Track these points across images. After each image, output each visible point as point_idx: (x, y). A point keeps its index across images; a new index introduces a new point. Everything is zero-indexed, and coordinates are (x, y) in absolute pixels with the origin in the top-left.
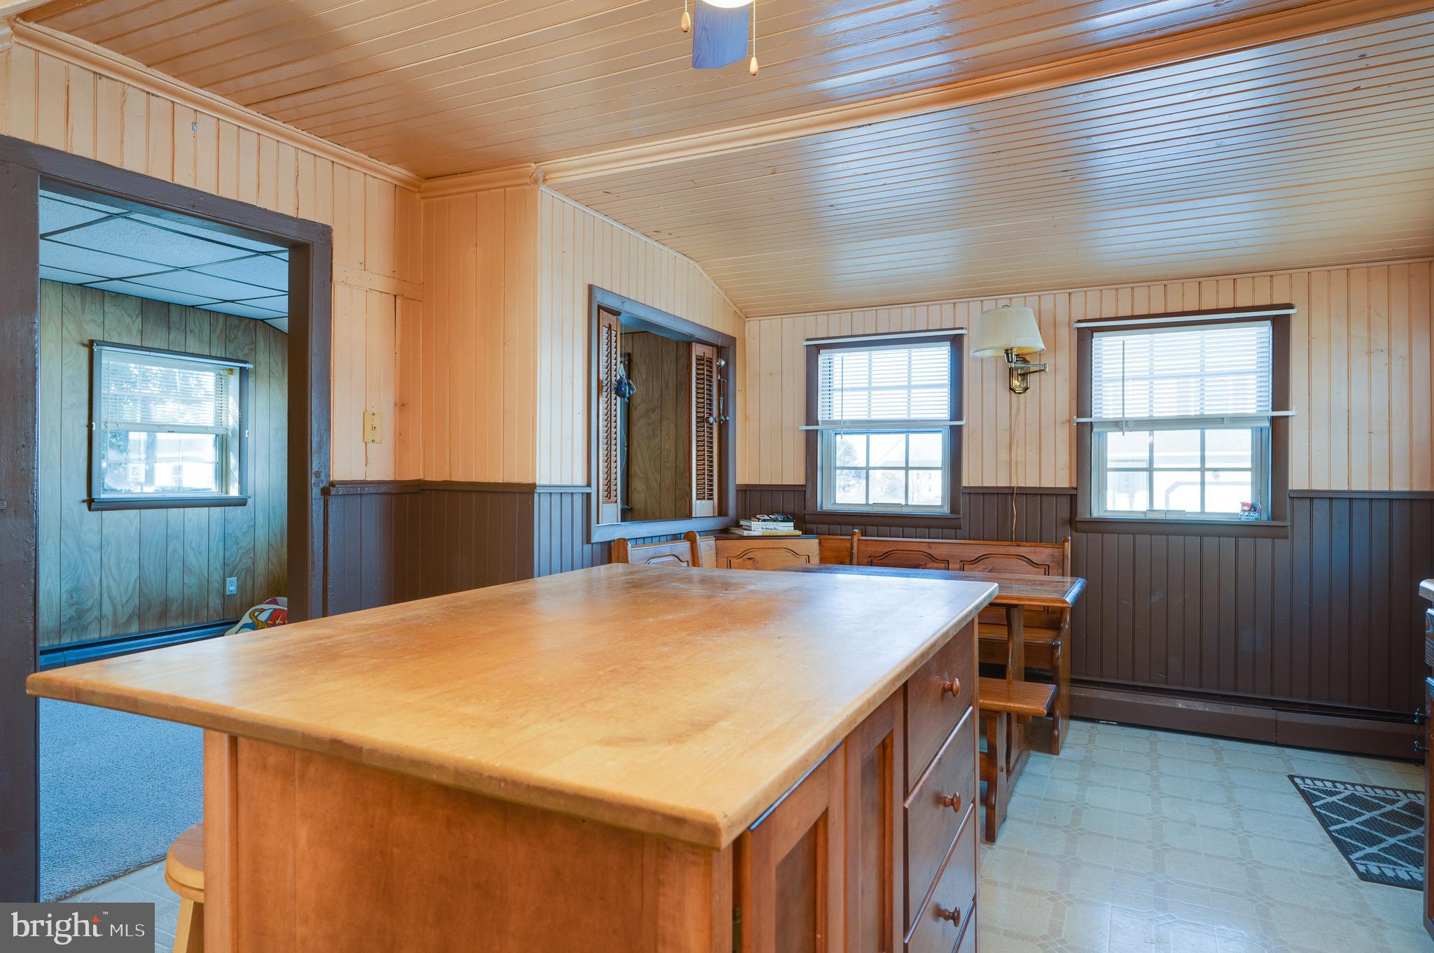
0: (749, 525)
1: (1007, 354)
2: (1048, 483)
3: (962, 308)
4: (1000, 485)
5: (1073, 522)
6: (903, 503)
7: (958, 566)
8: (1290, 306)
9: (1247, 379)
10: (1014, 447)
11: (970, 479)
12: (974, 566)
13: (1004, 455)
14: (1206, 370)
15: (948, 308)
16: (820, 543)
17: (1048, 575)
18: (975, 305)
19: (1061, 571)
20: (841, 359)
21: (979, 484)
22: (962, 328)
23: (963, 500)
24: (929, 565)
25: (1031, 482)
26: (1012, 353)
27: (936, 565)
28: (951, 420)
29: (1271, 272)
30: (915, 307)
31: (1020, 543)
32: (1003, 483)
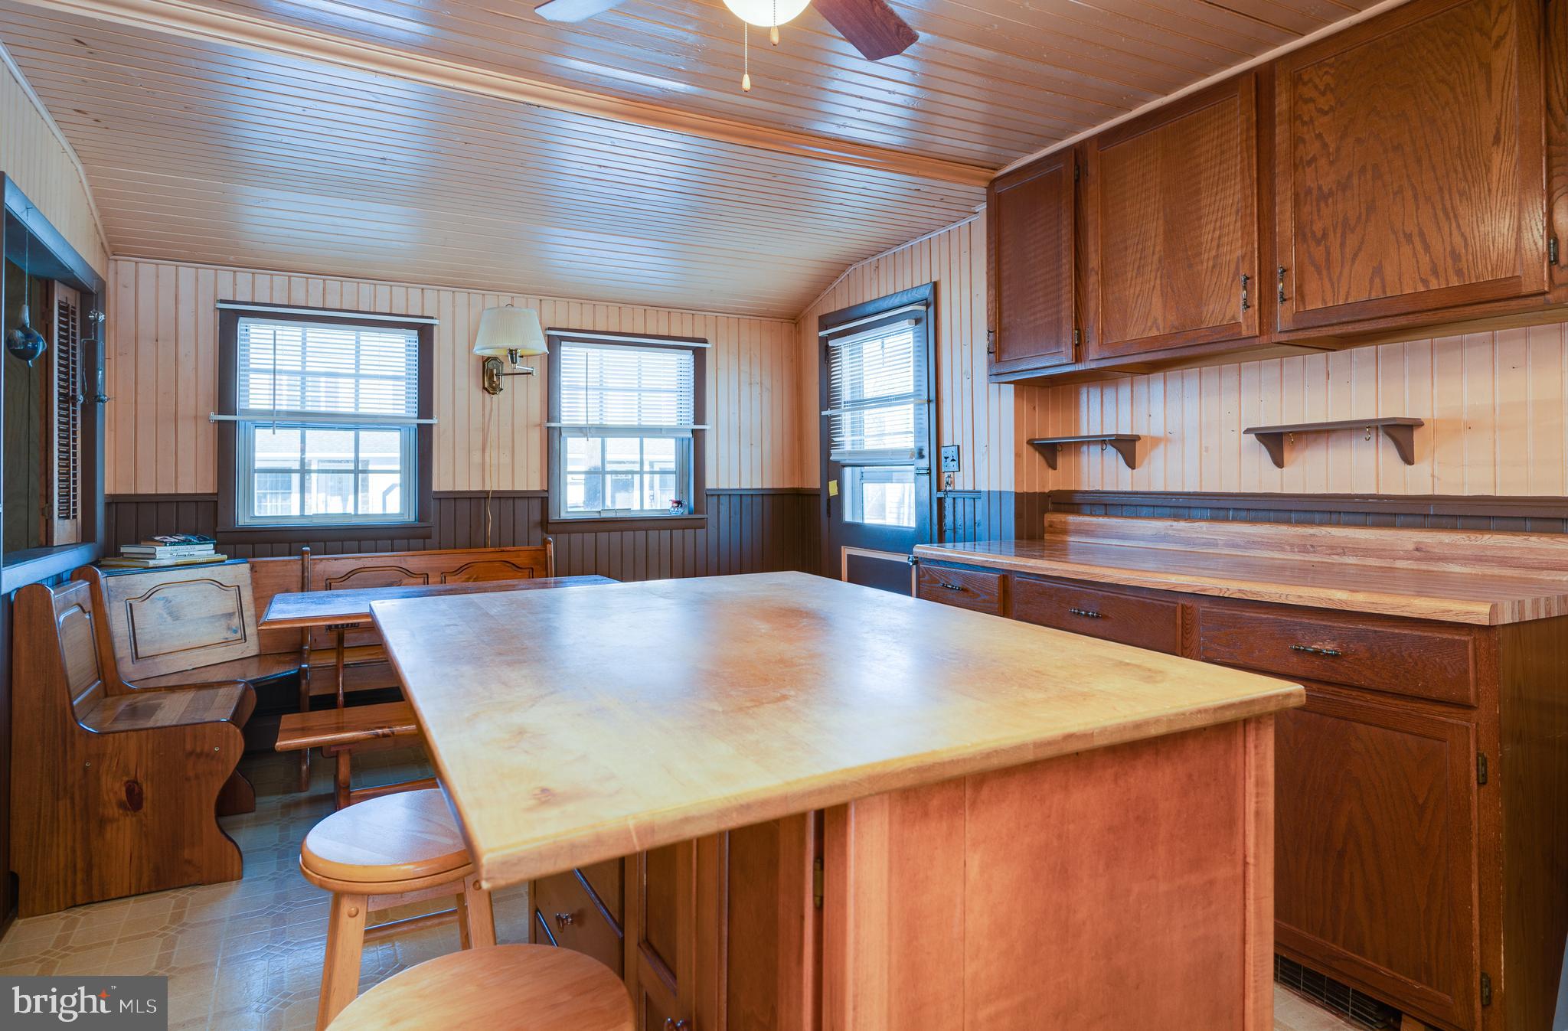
0: (152, 551)
1: (512, 354)
2: (520, 486)
3: (431, 295)
4: (473, 489)
5: (546, 524)
6: (353, 513)
7: (439, 579)
8: (705, 341)
9: (660, 397)
10: (487, 451)
11: (441, 483)
12: (457, 577)
13: (476, 457)
14: (643, 386)
15: (415, 293)
16: (253, 568)
17: (533, 577)
18: (446, 295)
19: (545, 573)
20: (272, 332)
21: (451, 489)
22: (432, 318)
23: (433, 505)
24: (405, 581)
25: (505, 486)
26: (516, 354)
27: (412, 580)
28: (418, 418)
29: (693, 310)
30: (375, 284)
31: (504, 548)
32: (476, 487)
